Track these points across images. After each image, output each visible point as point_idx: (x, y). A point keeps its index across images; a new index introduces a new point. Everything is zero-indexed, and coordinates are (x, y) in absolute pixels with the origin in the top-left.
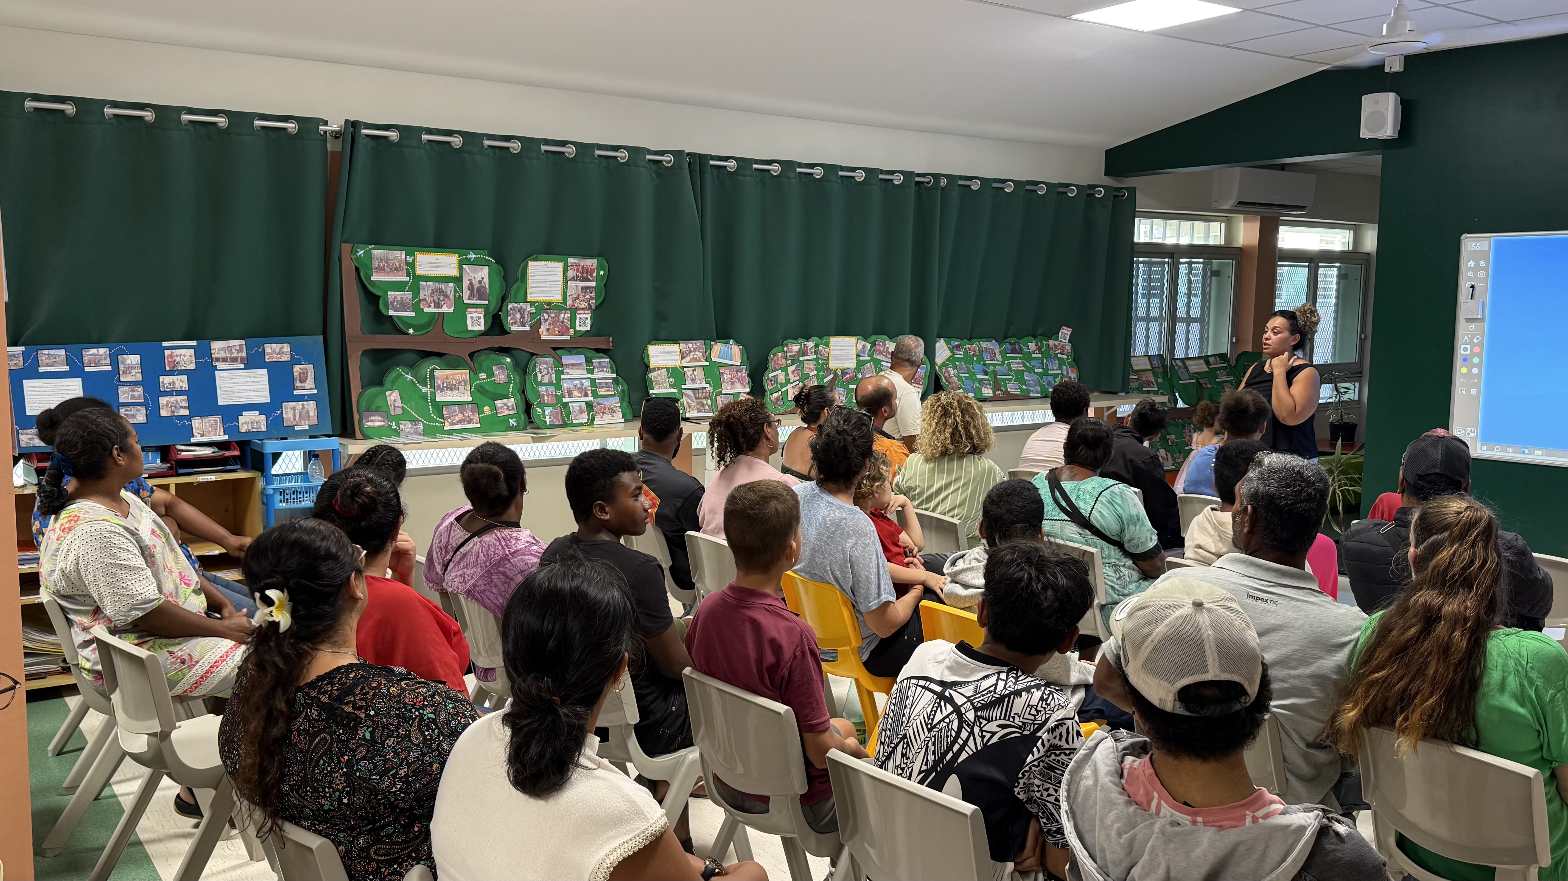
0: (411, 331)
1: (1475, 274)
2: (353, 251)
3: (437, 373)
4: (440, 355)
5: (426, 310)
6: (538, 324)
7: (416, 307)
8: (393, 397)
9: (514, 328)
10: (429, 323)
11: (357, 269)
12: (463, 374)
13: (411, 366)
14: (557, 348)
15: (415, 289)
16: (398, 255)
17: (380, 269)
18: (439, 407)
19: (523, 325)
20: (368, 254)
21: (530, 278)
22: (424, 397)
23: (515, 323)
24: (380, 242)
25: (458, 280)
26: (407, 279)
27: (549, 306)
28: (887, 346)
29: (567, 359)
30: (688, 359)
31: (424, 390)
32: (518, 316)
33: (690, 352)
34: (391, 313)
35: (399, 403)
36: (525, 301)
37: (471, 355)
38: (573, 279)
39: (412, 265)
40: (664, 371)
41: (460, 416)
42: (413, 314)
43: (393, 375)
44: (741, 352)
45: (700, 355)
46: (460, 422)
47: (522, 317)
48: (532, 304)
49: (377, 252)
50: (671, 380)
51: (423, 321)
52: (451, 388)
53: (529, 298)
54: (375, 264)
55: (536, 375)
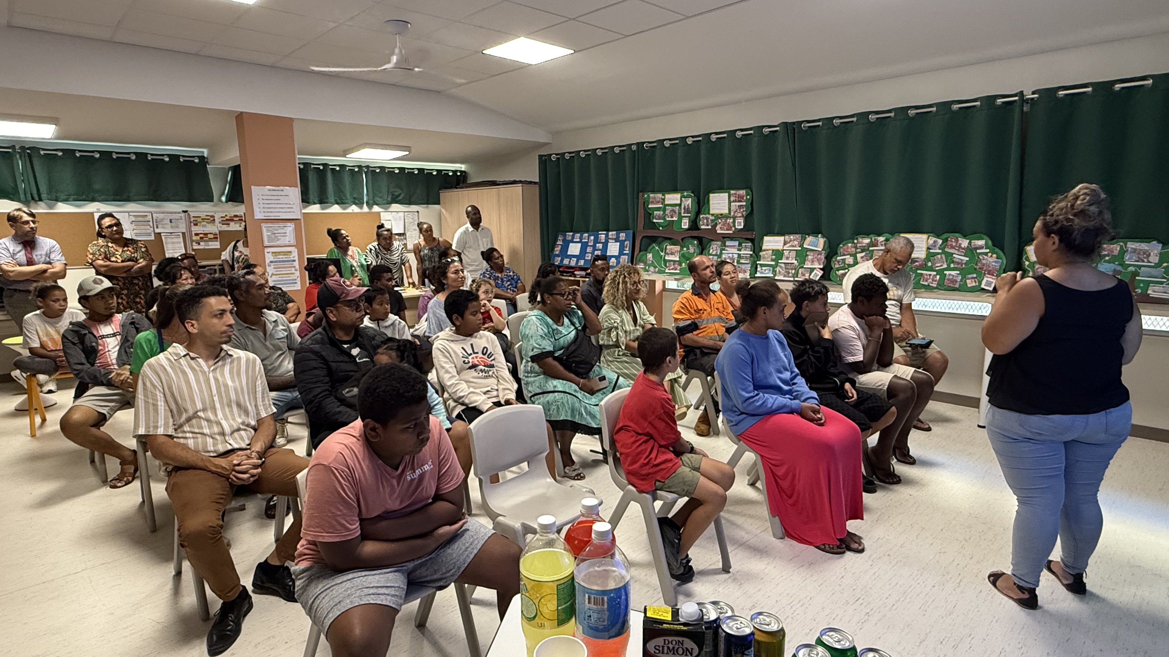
0: (661, 228)
2: (643, 196)
3: (668, 247)
4: (670, 239)
5: (667, 219)
6: (716, 225)
7: (664, 219)
8: (650, 256)
9: (703, 227)
10: (668, 225)
11: (644, 203)
12: (678, 248)
13: (659, 244)
14: (724, 238)
15: (664, 210)
16: (660, 196)
17: (652, 203)
18: (666, 261)
19: (708, 225)
20: (649, 196)
21: (711, 202)
22: (661, 257)
23: (703, 224)
24: (653, 191)
25: (680, 205)
26: (661, 206)
27: (722, 216)
28: (960, 242)
29: (728, 243)
30: (788, 245)
31: (662, 254)
32: (705, 221)
33: (791, 241)
34: (655, 221)
35: (651, 259)
36: (709, 214)
37: (682, 239)
38: (733, 202)
39: (664, 200)
40: (771, 252)
41: (673, 267)
42: (662, 221)
43: (651, 247)
44: (825, 242)
45: (796, 243)
46: (672, 269)
47: (707, 221)
48: (713, 215)
49: (652, 195)
50: (774, 257)
51: (666, 224)
52: (672, 254)
53: (711, 212)
54: (651, 200)
55: (709, 251)
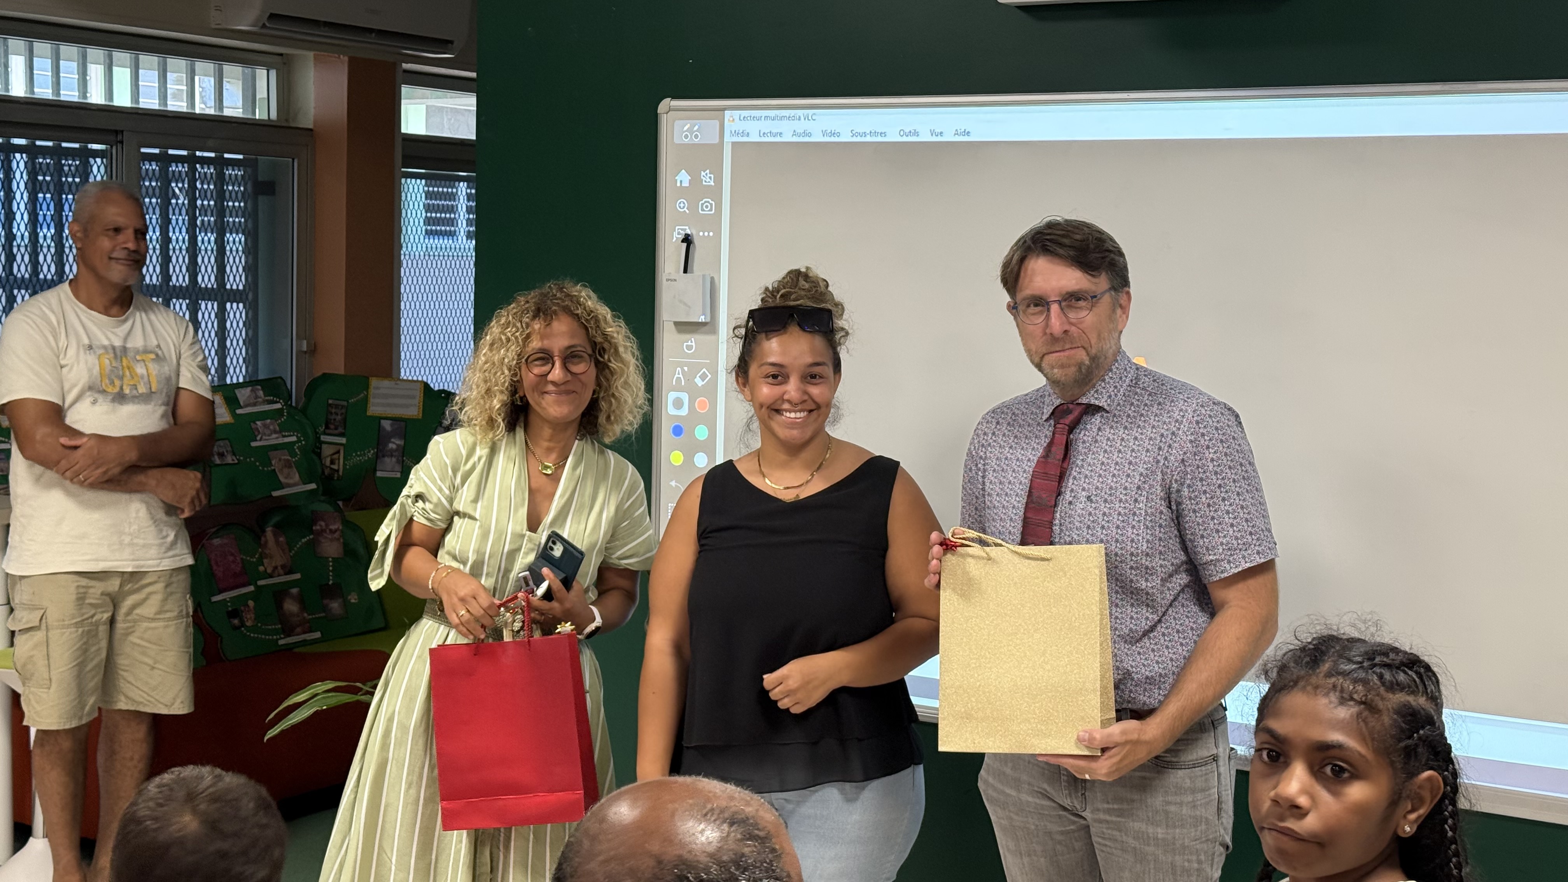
1: (693, 207)
